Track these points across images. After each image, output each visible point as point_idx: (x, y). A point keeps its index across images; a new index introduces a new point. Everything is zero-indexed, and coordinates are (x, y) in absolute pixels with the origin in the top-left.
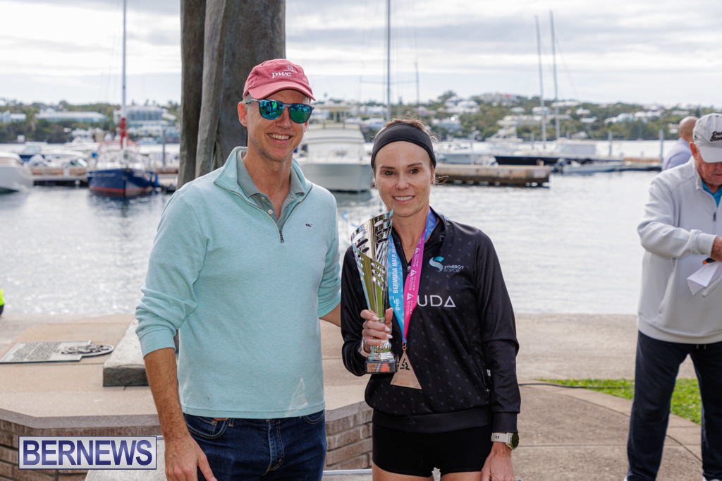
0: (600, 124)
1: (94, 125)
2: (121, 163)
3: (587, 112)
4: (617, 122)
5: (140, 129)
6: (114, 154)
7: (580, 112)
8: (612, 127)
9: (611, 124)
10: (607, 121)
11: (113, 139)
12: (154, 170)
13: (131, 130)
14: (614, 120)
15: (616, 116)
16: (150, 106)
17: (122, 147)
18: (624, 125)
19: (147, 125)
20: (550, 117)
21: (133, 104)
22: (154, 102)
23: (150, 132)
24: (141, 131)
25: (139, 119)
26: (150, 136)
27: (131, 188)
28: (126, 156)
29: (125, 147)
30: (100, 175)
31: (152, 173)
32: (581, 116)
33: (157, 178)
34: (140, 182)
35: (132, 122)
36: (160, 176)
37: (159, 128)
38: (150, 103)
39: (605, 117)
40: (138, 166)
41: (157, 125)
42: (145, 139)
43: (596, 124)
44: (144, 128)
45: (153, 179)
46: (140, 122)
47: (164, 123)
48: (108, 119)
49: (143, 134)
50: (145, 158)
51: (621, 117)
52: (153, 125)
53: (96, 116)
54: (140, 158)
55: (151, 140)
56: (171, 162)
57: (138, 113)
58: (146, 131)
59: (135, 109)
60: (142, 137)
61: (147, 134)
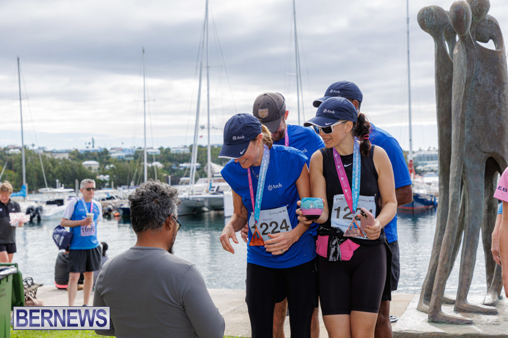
5: (426, 166)
12: (433, 194)
13: (419, 168)
16: (431, 151)
19: (430, 164)
21: (420, 150)
22: (434, 148)
23: (432, 168)
24: (426, 168)
25: (424, 160)
26: (432, 171)
27: (419, 206)
31: (432, 196)
33: (435, 199)
34: (423, 201)
35: (420, 162)
36: (438, 198)
38: (432, 149)
40: (422, 191)
42: (429, 173)
44: (428, 166)
45: (433, 200)
46: (425, 162)
49: (427, 169)
50: (428, 186)
52: (434, 164)
54: (424, 186)
55: (433, 173)
57: (424, 155)
58: (429, 168)
59: (422, 153)
60: (426, 171)
61: (430, 170)
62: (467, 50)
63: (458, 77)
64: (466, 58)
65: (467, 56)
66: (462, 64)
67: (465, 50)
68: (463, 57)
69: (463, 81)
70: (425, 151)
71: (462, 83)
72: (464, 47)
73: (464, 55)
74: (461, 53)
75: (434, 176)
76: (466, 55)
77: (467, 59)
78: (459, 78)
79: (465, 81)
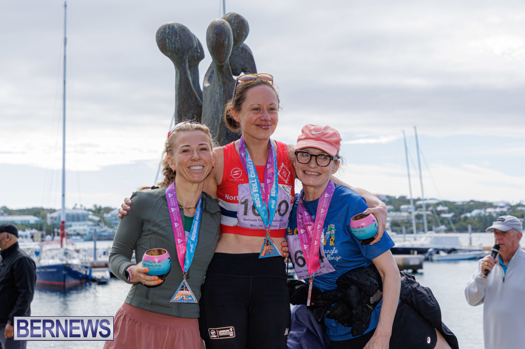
0: (457, 219)
1: (32, 226)
2: (62, 260)
3: (446, 208)
4: (471, 216)
6: (54, 252)
7: (440, 208)
8: (467, 221)
9: (466, 218)
10: (463, 216)
11: (53, 239)
12: (89, 265)
14: (468, 215)
15: (470, 212)
16: (78, 209)
17: (62, 246)
18: (477, 219)
19: (76, 225)
20: (415, 213)
22: (81, 206)
23: (78, 231)
24: (71, 231)
26: (78, 234)
27: (71, 281)
28: (66, 254)
29: (65, 246)
30: (43, 270)
31: (86, 267)
32: (442, 212)
33: (91, 272)
34: (75, 274)
36: (93, 269)
37: (86, 227)
38: (78, 206)
39: (461, 213)
40: (75, 261)
41: (84, 225)
42: (74, 237)
43: (454, 218)
44: (73, 228)
45: (88, 273)
47: (90, 223)
48: (43, 221)
49: (72, 233)
51: (475, 212)
52: (80, 225)
53: (32, 219)
54: (75, 255)
55: (79, 238)
56: (100, 257)
58: (75, 231)
59: (66, 212)
60: (71, 235)
61: (75, 233)
62: (224, 83)
63: (211, 116)
64: (222, 93)
65: (224, 91)
66: (217, 101)
67: (221, 83)
68: (218, 91)
69: (218, 121)
70: (69, 210)
71: (216, 124)
72: (221, 79)
73: (220, 89)
74: (216, 86)
75: (80, 241)
76: (222, 89)
77: (224, 94)
78: (212, 118)
79: (220, 121)
